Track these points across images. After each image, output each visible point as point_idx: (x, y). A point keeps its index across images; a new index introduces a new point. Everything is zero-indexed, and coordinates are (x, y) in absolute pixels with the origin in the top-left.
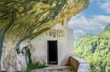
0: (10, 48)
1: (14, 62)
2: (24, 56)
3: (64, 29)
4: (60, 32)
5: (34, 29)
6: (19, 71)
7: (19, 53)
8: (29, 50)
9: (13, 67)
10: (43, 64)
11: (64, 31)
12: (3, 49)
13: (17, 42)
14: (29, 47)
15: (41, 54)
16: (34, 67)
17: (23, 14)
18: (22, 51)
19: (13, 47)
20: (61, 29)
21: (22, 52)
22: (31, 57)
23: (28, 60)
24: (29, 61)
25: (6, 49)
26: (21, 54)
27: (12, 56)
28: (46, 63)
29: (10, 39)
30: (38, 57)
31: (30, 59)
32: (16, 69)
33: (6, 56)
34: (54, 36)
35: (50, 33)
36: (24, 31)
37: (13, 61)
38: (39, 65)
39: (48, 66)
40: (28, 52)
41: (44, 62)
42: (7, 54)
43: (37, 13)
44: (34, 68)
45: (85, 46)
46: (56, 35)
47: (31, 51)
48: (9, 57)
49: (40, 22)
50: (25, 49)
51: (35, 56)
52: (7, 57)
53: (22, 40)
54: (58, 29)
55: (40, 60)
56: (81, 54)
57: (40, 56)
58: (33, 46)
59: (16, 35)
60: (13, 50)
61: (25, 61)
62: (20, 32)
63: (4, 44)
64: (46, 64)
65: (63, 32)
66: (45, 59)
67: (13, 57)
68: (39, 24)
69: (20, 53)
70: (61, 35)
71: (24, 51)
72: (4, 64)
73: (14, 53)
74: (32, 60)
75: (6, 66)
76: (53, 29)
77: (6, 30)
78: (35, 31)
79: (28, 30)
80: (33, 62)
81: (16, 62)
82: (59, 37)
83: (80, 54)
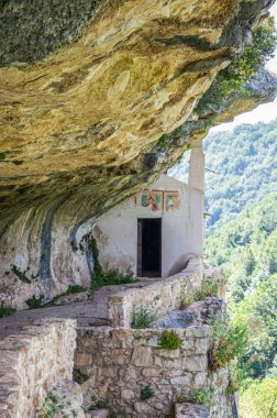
0: (60, 242)
1: (69, 268)
2: (85, 256)
3: (179, 190)
4: (170, 197)
5: (105, 201)
6: (77, 286)
7: (75, 249)
8: (93, 242)
9: (67, 276)
10: (125, 274)
11: (180, 193)
12: (52, 243)
14: (94, 234)
15: (121, 252)
16: (105, 280)
18: (80, 245)
19: (66, 238)
20: (171, 189)
21: (81, 248)
22: (99, 258)
23: (92, 264)
24: (94, 268)
25: (56, 243)
26: (79, 252)
27: (64, 256)
28: (132, 274)
29: (60, 224)
30: (114, 259)
31: (96, 263)
32: (72, 281)
34: (155, 207)
35: (144, 198)
36: (86, 206)
37: (67, 266)
38: (118, 277)
39: (137, 281)
40: (92, 248)
41: (128, 271)
44: (107, 283)
46: (160, 205)
47: (99, 245)
48: (60, 257)
49: (118, 190)
50: (86, 240)
51: (108, 257)
52: (57, 258)
53: (81, 223)
54: (163, 189)
55: (119, 266)
57: (120, 255)
58: (104, 232)
59: (71, 215)
60: (65, 244)
61: (87, 266)
62: (79, 209)
63: (53, 235)
64: (135, 276)
65: (176, 196)
66: (132, 264)
67: (67, 259)
68: (115, 193)
69: (77, 249)
70: (172, 206)
71: (84, 244)
72: (54, 270)
74: (102, 265)
76: (151, 188)
77: (56, 209)
79: (94, 204)
80: (104, 270)
81: (71, 268)
82: (167, 209)
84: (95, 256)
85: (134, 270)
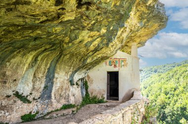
0: (62, 80)
1: (67, 94)
2: (79, 88)
3: (127, 58)
4: (123, 61)
5: (87, 59)
6: (71, 104)
8: (86, 82)
9: (65, 99)
10: (100, 98)
11: (127, 59)
12: (55, 80)
13: (70, 73)
14: (86, 78)
15: (99, 87)
16: (90, 101)
17: (70, 44)
18: (76, 83)
19: (66, 78)
20: (123, 58)
22: (89, 90)
23: (84, 93)
24: (86, 95)
25: (58, 80)
26: (75, 86)
27: (64, 87)
28: (104, 98)
29: (62, 70)
30: (95, 91)
31: (87, 92)
32: (68, 101)
33: (57, 88)
34: (115, 66)
35: (110, 62)
37: (65, 93)
38: (96, 100)
39: (106, 102)
40: (85, 85)
41: (102, 97)
42: (59, 85)
43: (85, 42)
44: (90, 103)
45: (181, 79)
46: (117, 65)
47: (88, 83)
49: (92, 51)
50: (81, 80)
51: (93, 89)
52: (59, 89)
53: (76, 71)
54: (119, 58)
55: (97, 94)
56: (175, 90)
57: (98, 89)
58: (91, 77)
59: (68, 66)
61: (81, 93)
62: (72, 63)
63: (56, 75)
64: (105, 100)
65: (126, 61)
66: (104, 93)
68: (91, 53)
69: (74, 84)
70: (123, 65)
71: (80, 83)
72: (55, 95)
73: (67, 84)
74: (90, 93)
75: (58, 97)
76: (113, 57)
78: (89, 61)
79: (81, 60)
80: (90, 96)
81: (68, 94)
82: (121, 67)
83: (173, 89)
84: (87, 89)
85: (105, 96)
